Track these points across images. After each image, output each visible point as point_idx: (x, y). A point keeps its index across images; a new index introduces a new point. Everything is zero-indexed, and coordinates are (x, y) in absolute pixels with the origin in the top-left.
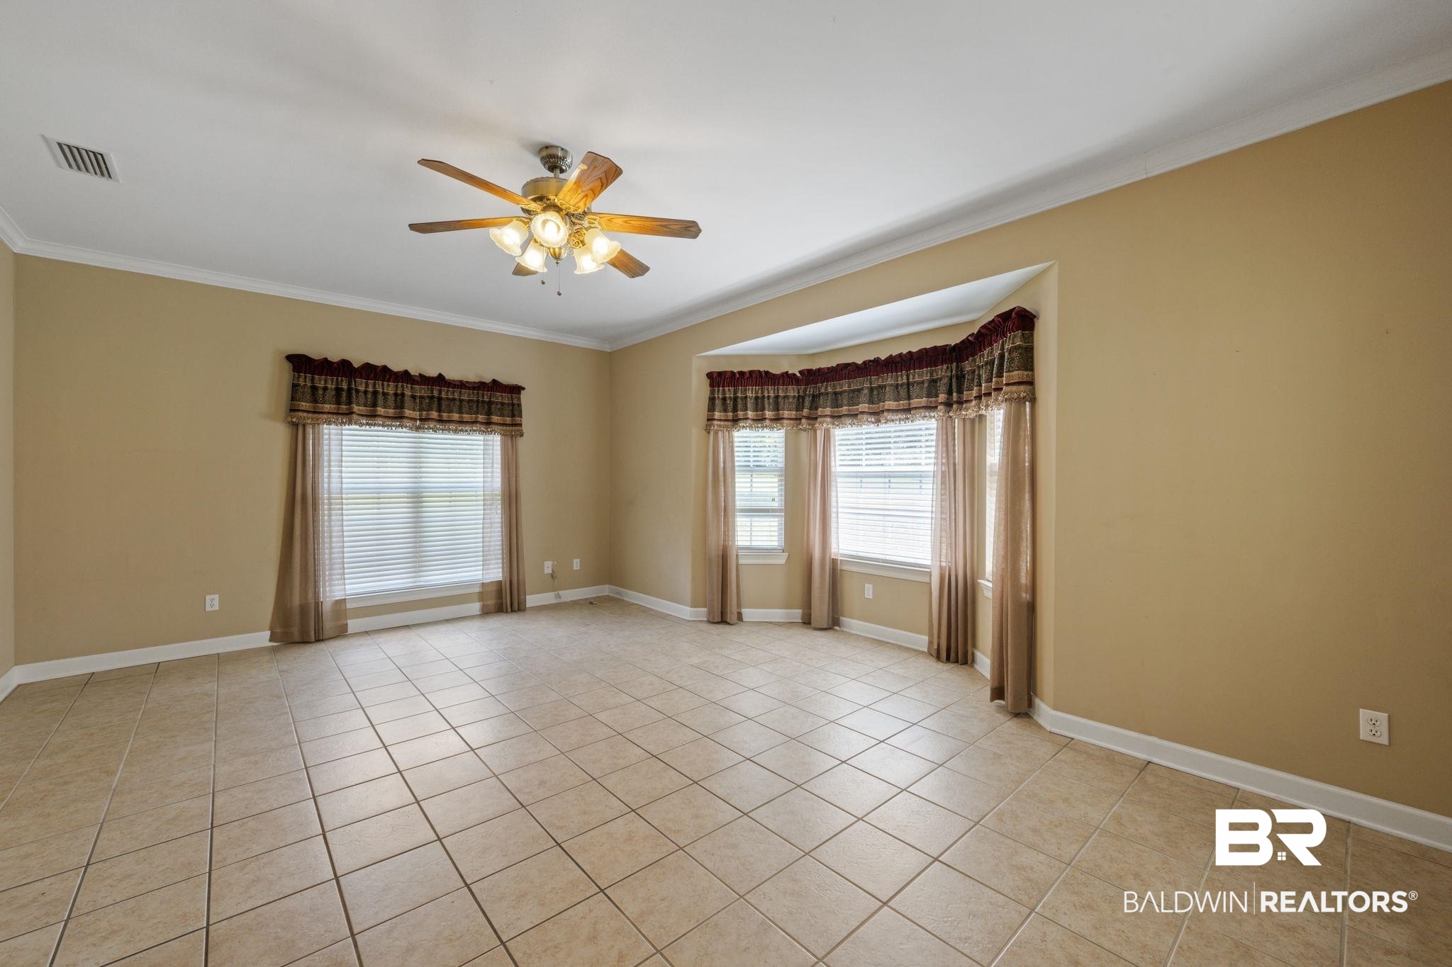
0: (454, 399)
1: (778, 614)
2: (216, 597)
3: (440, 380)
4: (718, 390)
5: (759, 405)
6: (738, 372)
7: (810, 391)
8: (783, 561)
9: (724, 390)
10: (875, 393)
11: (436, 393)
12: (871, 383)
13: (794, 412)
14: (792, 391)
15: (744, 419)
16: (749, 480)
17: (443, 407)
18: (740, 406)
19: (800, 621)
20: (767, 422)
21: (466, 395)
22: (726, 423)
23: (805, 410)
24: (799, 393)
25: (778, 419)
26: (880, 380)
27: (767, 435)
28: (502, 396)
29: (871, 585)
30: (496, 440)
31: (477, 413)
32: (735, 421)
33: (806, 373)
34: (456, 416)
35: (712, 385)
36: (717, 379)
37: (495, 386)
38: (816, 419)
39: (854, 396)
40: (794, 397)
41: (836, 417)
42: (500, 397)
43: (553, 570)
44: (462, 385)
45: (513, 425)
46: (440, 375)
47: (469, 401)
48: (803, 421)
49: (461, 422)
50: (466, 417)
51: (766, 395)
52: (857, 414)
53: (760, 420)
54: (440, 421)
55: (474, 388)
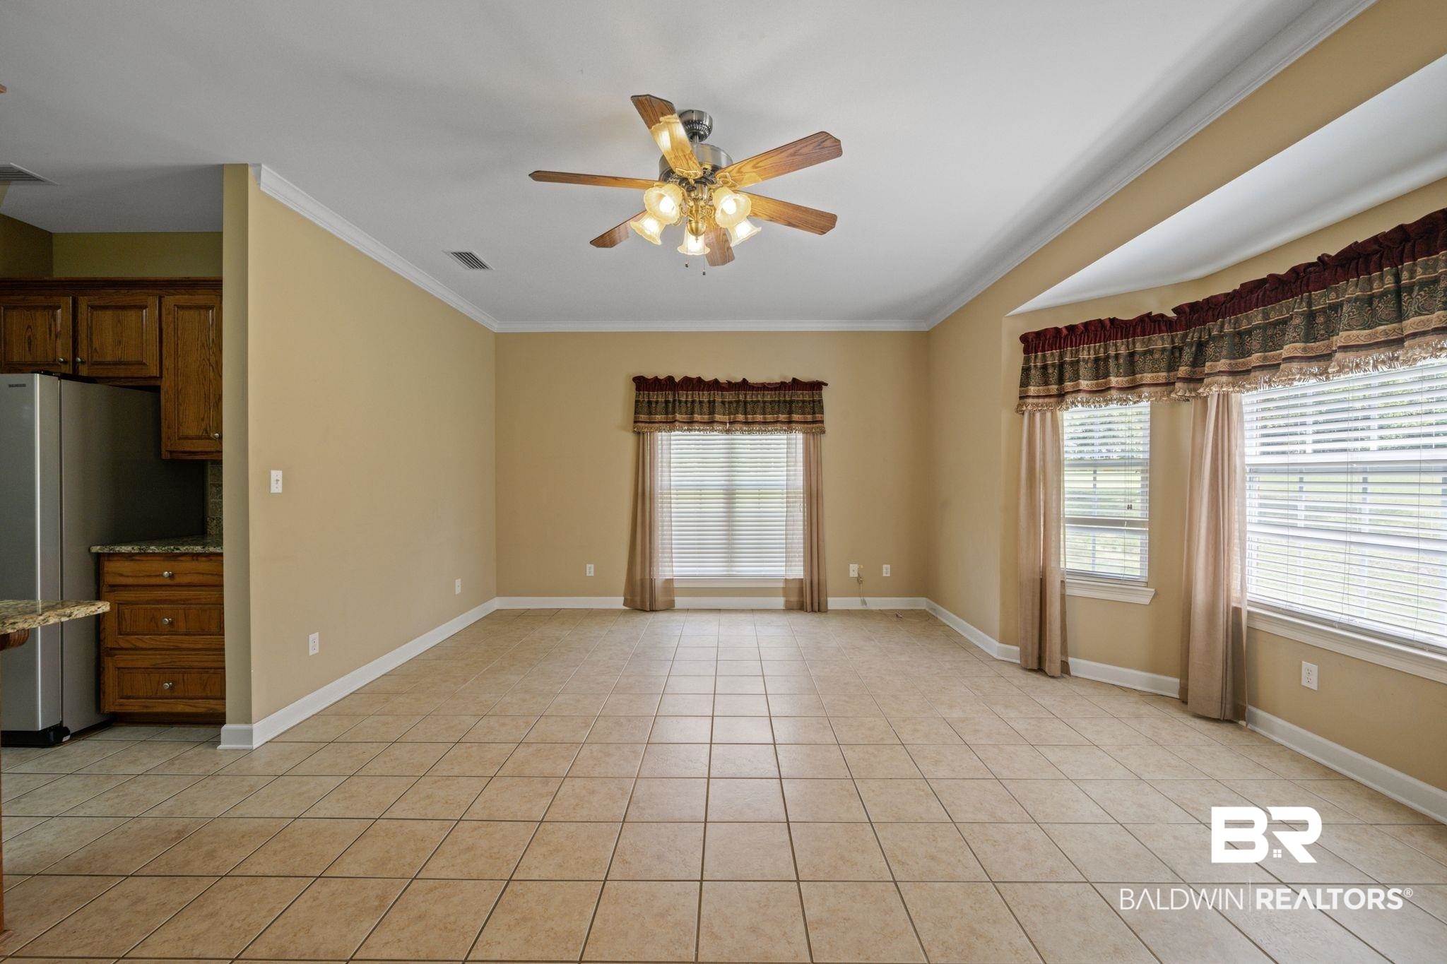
0: (758, 401)
1: (1137, 678)
2: (592, 566)
3: (744, 385)
4: (1036, 357)
5: (1100, 369)
6: (1066, 327)
7: (1193, 337)
8: (1147, 601)
9: (1044, 356)
10: (1320, 319)
11: (742, 398)
12: (1310, 304)
13: (1164, 374)
14: (1160, 342)
15: (1073, 392)
16: (1091, 478)
17: (749, 410)
18: (1067, 375)
19: (1177, 696)
20: (1114, 394)
21: (769, 397)
22: (1047, 400)
23: (1182, 369)
24: (1173, 342)
25: (1133, 388)
26: (1333, 295)
27: (1115, 413)
28: (803, 394)
29: (1317, 667)
30: (798, 438)
31: (778, 413)
32: (1061, 396)
33: (1187, 310)
34: (759, 417)
35: (1026, 351)
36: (1033, 342)
37: (796, 384)
38: (1201, 380)
39: (1273, 335)
40: (1164, 350)
41: (1239, 375)
42: (801, 396)
43: (858, 574)
44: (764, 387)
45: (814, 422)
46: (744, 380)
47: (771, 402)
48: (1178, 385)
49: (765, 423)
50: (770, 417)
51: (1112, 352)
52: (1279, 364)
53: (1102, 392)
54: (746, 423)
55: (775, 389)
